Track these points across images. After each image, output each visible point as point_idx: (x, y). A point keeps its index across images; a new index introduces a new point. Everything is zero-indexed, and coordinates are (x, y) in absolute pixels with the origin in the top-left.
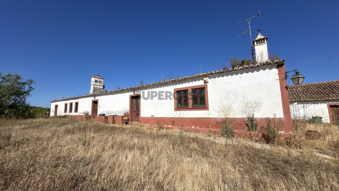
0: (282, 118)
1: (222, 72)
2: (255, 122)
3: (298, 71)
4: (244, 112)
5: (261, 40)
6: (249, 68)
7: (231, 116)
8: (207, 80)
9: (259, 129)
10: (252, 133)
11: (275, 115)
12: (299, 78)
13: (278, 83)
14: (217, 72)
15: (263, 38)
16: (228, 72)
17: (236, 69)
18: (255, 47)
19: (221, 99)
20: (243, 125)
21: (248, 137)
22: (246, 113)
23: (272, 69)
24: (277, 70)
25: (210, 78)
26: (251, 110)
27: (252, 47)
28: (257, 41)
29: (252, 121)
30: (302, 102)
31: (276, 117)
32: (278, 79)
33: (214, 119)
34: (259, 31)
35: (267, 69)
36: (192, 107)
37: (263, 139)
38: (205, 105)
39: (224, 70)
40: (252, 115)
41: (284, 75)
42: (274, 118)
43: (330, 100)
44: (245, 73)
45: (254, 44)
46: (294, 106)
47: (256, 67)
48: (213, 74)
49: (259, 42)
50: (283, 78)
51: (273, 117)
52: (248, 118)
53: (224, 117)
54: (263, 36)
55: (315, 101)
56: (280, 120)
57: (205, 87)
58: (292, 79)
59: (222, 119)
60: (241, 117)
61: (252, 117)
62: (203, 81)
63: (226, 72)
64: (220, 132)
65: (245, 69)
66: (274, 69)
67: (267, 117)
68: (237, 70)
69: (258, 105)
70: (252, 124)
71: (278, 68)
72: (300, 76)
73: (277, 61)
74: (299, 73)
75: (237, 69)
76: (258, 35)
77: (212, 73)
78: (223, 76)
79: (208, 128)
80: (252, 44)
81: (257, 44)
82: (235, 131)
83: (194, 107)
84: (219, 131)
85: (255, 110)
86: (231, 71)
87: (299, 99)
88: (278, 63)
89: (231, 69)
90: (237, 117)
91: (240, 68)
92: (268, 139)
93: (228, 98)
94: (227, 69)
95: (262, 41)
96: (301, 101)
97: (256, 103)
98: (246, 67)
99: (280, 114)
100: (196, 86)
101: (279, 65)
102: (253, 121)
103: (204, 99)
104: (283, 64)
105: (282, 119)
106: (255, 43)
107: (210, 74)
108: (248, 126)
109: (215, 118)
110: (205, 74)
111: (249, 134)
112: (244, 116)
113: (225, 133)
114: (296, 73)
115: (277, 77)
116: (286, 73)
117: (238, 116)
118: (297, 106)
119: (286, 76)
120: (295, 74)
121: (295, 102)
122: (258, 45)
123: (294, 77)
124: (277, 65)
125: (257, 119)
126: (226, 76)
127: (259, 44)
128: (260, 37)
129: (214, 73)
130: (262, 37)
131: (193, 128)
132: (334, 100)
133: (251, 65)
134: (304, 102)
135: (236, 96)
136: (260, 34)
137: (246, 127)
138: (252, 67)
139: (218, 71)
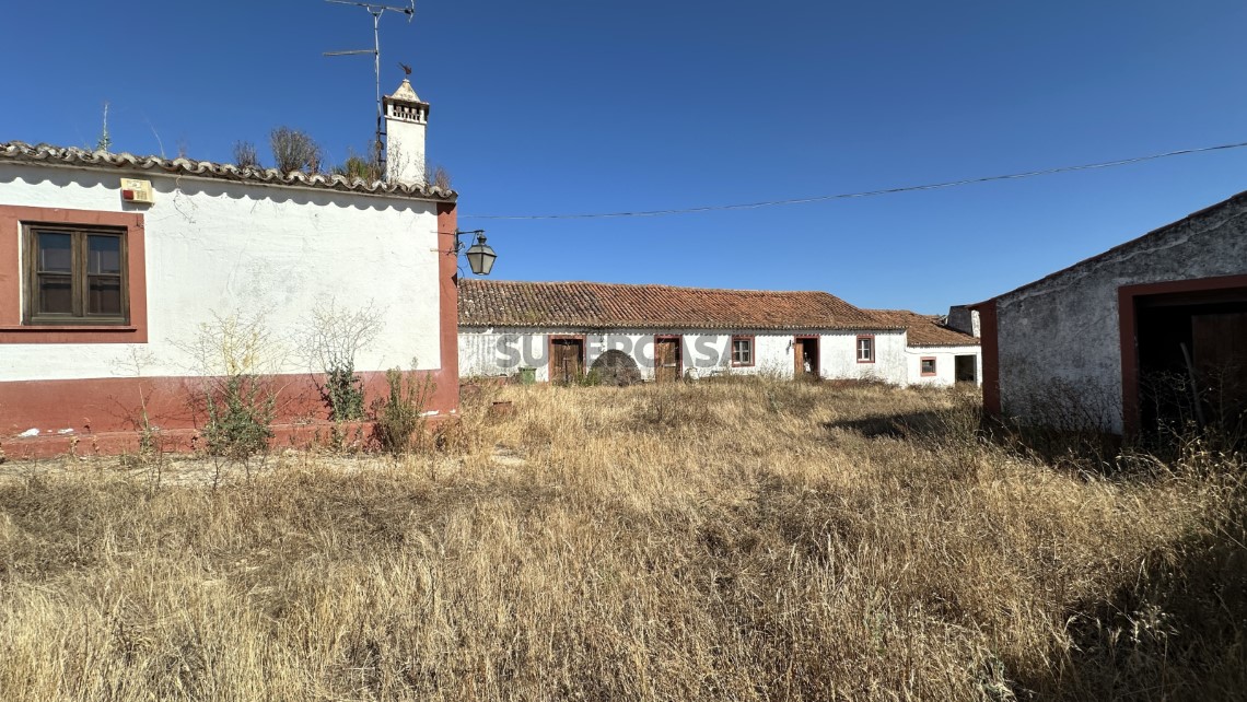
0: (436, 370)
1: (229, 175)
2: (355, 386)
3: (484, 235)
4: (317, 352)
5: (410, 105)
6: (349, 190)
7: (263, 367)
8: (143, 194)
9: (369, 411)
10: (340, 424)
11: (415, 360)
12: (485, 256)
13: (434, 261)
14: (207, 168)
15: (415, 103)
16: (261, 181)
17: (296, 178)
18: (388, 121)
19: (222, 293)
20: (312, 402)
21: (326, 445)
22: (326, 356)
23: (422, 212)
24: (435, 218)
25: (168, 190)
26: (345, 346)
27: (379, 119)
28: (396, 103)
29: (345, 384)
30: (502, 329)
31: (419, 368)
32: (436, 247)
33: (175, 387)
34: (408, 71)
35: (409, 210)
36: (24, 323)
37: (375, 441)
38: (127, 315)
39: (241, 167)
40: (345, 362)
41: (452, 240)
42: (414, 372)
43: (554, 326)
44: (332, 204)
45: (386, 112)
46: (486, 338)
47: (373, 193)
48: (180, 169)
49: (403, 110)
50: (450, 247)
51: (409, 368)
52: (334, 374)
53: (225, 374)
54: (418, 95)
55: (528, 326)
56: (428, 377)
57: (125, 228)
58: (468, 254)
59: (219, 381)
60: (305, 371)
61: (345, 369)
62: (117, 192)
63: (252, 177)
64: (202, 441)
65: (333, 187)
66: (427, 214)
67: (393, 367)
68: (303, 184)
69: (367, 325)
70: (346, 393)
71: (439, 214)
72: (486, 251)
73: (438, 189)
74: (486, 242)
75: (301, 178)
76: (401, 83)
77: (176, 163)
78: (237, 195)
79: (137, 425)
80: (380, 108)
81: (395, 114)
82: (276, 426)
83: (44, 323)
84: (198, 434)
85: (359, 342)
86: (274, 179)
87: (499, 320)
88: (440, 197)
89: (275, 171)
90: (288, 370)
91: (313, 179)
92: (388, 439)
93: (256, 292)
94: (257, 167)
95: (410, 111)
96: (501, 326)
97: (361, 318)
98: (340, 183)
99: (431, 360)
100: (67, 211)
101: (444, 206)
102: (347, 384)
103: (118, 288)
104: (453, 205)
105: (436, 374)
106: (390, 107)
107: (163, 170)
108: (330, 404)
109: (183, 378)
110: (132, 159)
111: (330, 431)
112: (318, 367)
113: (226, 440)
114: (480, 240)
115: (434, 241)
116: (458, 234)
117: (294, 367)
118: (491, 338)
119: (458, 245)
120: (476, 242)
121: (490, 326)
122: (396, 118)
123: (472, 251)
124: (438, 203)
125: (365, 376)
126: (253, 197)
127: (401, 118)
128: (405, 92)
129: (187, 166)
130: (415, 99)
131: (33, 437)
132: (560, 327)
133: (358, 181)
134: (508, 330)
135: (290, 290)
136: (407, 85)
137: (322, 408)
138: (359, 188)
139: (208, 164)
